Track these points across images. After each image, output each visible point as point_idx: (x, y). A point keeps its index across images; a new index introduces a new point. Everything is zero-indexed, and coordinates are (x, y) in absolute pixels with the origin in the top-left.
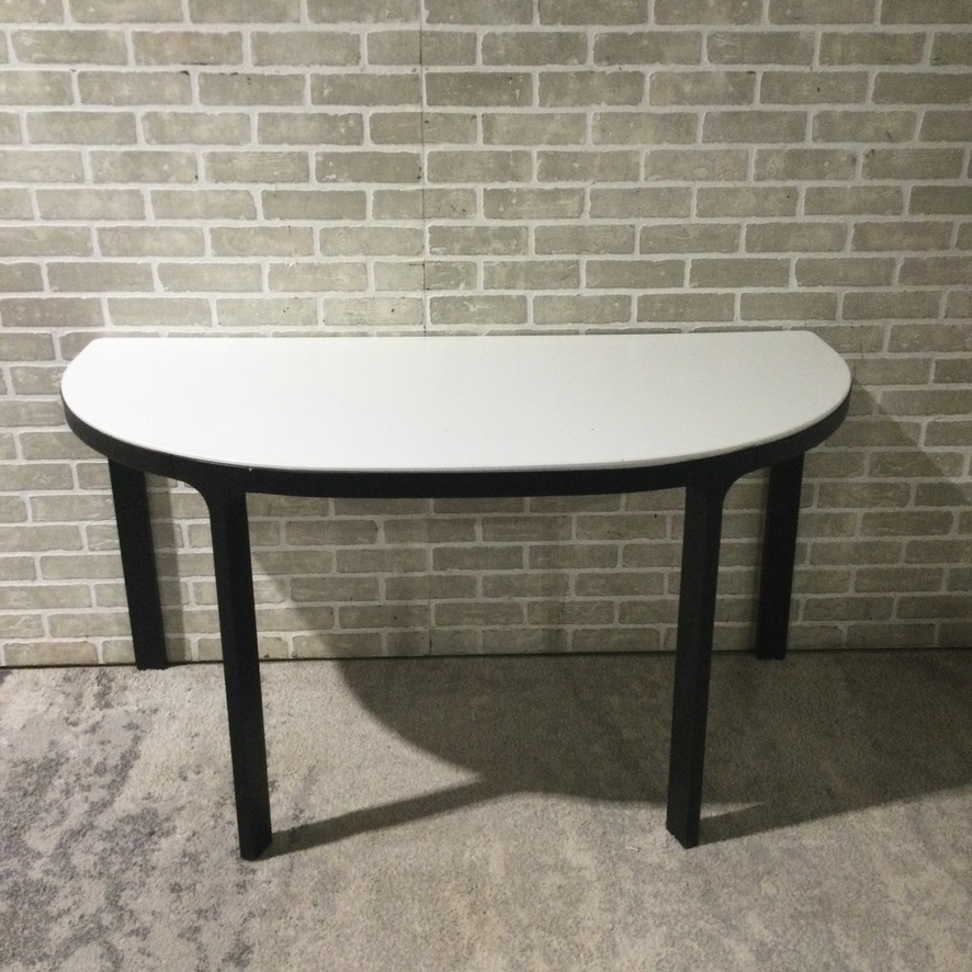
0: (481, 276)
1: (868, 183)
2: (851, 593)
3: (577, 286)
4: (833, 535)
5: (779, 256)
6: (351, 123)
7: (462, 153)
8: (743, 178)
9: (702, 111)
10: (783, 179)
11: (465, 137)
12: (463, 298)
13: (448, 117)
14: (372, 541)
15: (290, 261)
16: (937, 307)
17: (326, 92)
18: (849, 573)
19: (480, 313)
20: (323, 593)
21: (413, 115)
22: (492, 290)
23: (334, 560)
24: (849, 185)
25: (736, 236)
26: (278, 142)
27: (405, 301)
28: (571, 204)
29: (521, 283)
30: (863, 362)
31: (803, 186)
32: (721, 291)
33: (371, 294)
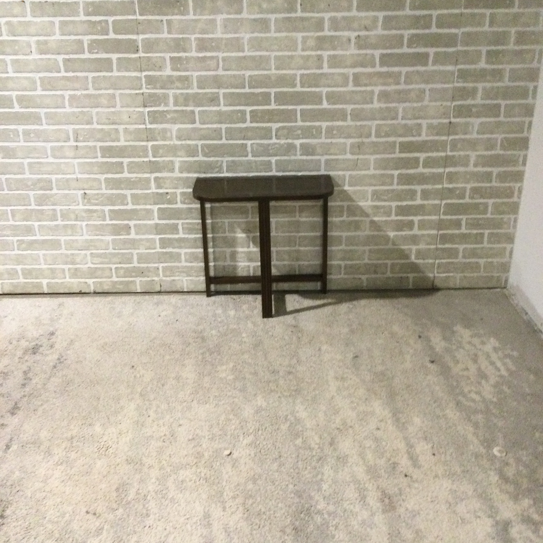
0: (171, 100)
1: (357, 52)
2: (366, 261)
3: (219, 105)
4: (355, 231)
5: (317, 90)
6: (103, 24)
7: (157, 39)
8: (296, 50)
9: (273, 17)
10: (315, 51)
11: (158, 31)
12: (164, 111)
13: (149, 21)
14: (129, 234)
15: (78, 93)
16: (397, 114)
17: (90, 10)
18: (365, 251)
19: (172, 118)
20: (106, 260)
21: (132, 20)
22: (178, 107)
23: (111, 243)
24: (348, 53)
25: (295, 79)
26: (70, 35)
27: (135, 112)
28: (213, 64)
29: (191, 103)
30: (363, 143)
31: (326, 54)
32: (290, 107)
33: (118, 108)
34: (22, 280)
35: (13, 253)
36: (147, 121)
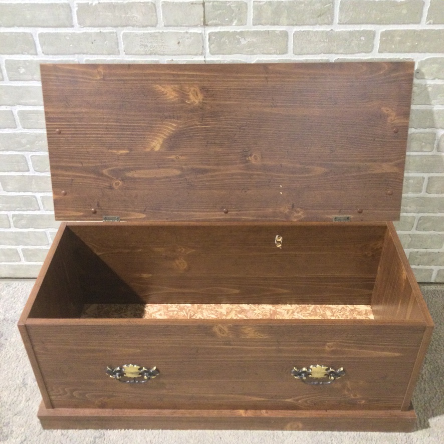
0: (251, 14)
3: (331, 23)
12: (235, 33)
19: (250, 45)
22: (260, 26)
27: (188, 35)
29: (284, 19)
33: (160, 29)
34: (24, 262)
35: (9, 230)
36: (208, 51)
